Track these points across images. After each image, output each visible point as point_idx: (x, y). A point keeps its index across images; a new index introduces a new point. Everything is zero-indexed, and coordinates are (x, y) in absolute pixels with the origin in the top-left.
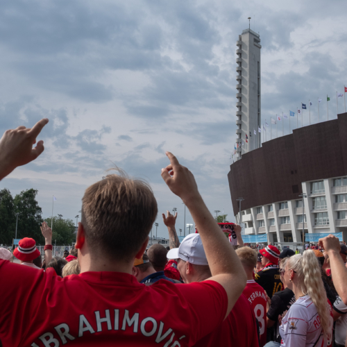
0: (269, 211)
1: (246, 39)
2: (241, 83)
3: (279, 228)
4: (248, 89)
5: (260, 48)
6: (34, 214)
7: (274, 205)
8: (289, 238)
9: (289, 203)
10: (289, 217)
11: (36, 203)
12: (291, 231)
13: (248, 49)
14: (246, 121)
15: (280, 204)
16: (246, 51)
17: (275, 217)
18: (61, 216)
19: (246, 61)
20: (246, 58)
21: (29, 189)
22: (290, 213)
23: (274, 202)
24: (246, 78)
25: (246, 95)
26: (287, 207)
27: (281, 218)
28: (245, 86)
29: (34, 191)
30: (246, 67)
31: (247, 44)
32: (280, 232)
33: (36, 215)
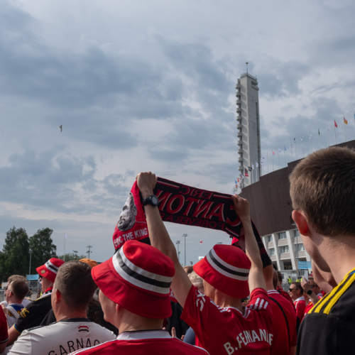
0: (269, 241)
1: (244, 82)
2: (241, 123)
3: (279, 257)
4: (248, 129)
5: (257, 90)
6: (49, 251)
7: (273, 235)
8: (289, 267)
9: (288, 233)
10: (287, 246)
11: (51, 241)
12: (290, 260)
13: (246, 91)
14: (247, 158)
15: (279, 234)
16: (245, 94)
17: (275, 247)
18: (76, 252)
19: (245, 102)
20: (245, 100)
21: (45, 228)
22: (289, 243)
23: (273, 232)
24: (246, 118)
25: (246, 134)
26: (285, 237)
27: (281, 247)
28: (245, 126)
29: (50, 230)
30: (245, 108)
31: (246, 87)
32: (280, 261)
33: (51, 253)
